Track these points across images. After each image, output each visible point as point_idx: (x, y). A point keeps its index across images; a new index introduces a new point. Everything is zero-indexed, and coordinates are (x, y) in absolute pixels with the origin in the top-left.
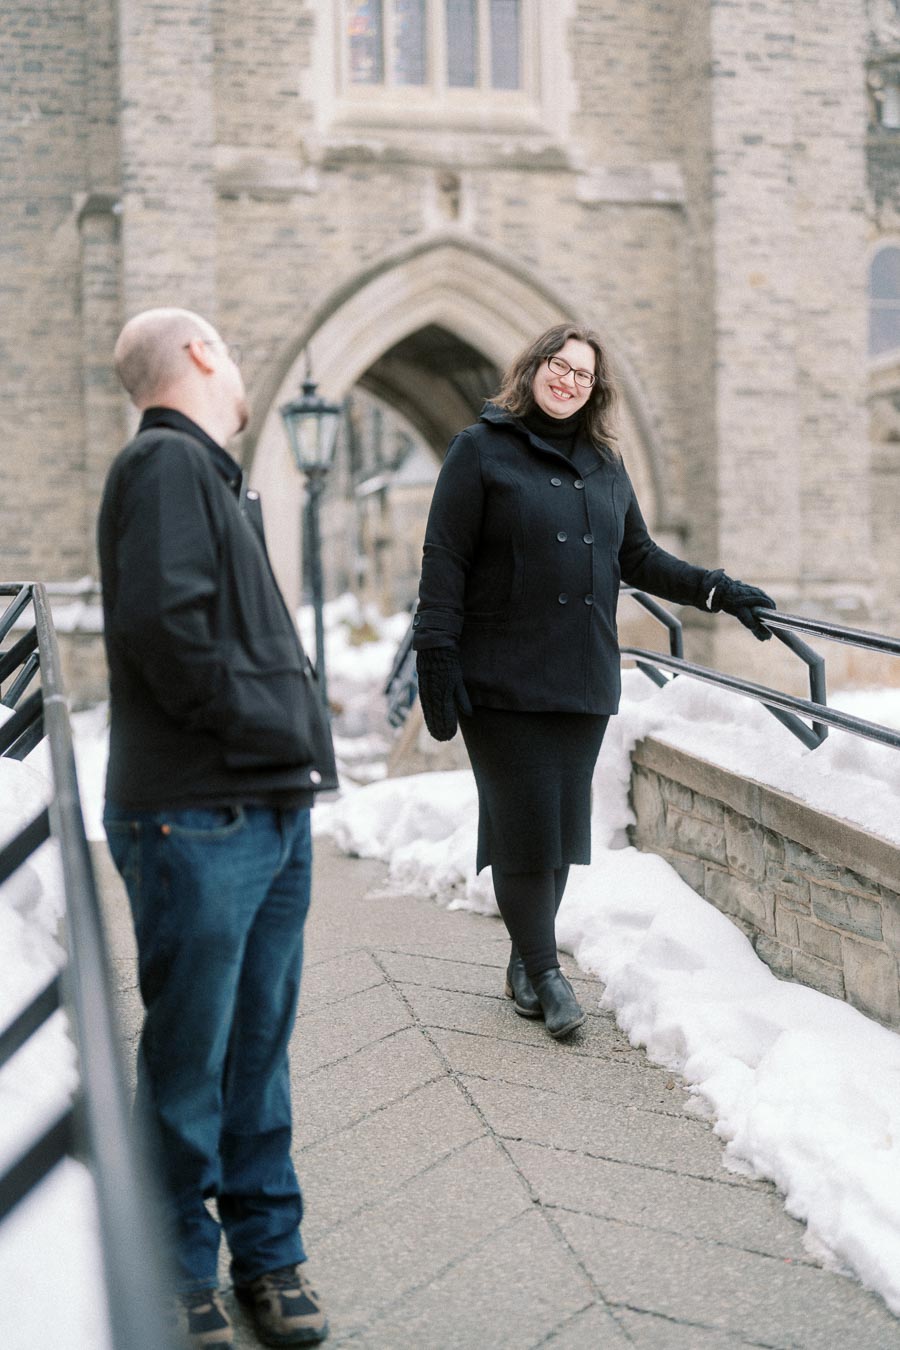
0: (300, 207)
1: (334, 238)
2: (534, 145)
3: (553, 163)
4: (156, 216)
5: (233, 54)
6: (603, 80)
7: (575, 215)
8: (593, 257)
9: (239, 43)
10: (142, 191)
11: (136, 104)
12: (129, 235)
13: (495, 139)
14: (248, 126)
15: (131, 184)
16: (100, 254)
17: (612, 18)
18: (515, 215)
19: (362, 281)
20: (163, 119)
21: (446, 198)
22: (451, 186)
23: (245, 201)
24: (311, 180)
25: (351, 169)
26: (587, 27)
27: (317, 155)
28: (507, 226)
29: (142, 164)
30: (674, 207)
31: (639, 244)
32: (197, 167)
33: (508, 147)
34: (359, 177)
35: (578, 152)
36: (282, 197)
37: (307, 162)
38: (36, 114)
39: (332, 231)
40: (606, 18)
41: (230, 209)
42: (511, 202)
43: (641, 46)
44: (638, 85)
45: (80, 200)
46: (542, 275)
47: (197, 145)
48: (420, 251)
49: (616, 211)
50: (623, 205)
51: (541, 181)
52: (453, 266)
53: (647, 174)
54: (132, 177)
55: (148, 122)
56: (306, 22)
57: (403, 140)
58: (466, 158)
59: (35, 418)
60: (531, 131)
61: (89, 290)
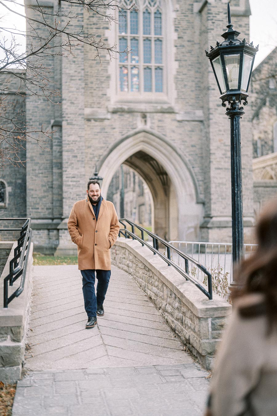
0: (106, 122)
1: (115, 130)
2: (165, 106)
3: (170, 111)
4: (71, 126)
5: (90, 85)
6: (183, 90)
7: (176, 124)
8: (181, 134)
9: (92, 83)
10: (67, 120)
11: (66, 100)
12: (64, 131)
13: (155, 105)
14: (94, 103)
15: (64, 119)
16: (57, 135)
17: (185, 74)
18: (160, 124)
19: (122, 141)
20: (72, 103)
21: (143, 120)
22: (144, 116)
23: (93, 121)
24: (109, 116)
25: (119, 113)
26: (179, 77)
27: (111, 110)
28: (158, 127)
29: (67, 114)
30: (201, 121)
31: (192, 131)
32: (80, 115)
33: (159, 107)
34: (121, 115)
35: (177, 108)
36: (102, 120)
37: (108, 112)
38: (42, 101)
39: (114, 128)
40: (184, 74)
41: (89, 123)
42: (159, 121)
43: (193, 81)
44: (192, 91)
45: (52, 121)
46: (167, 139)
47: (80, 109)
48: (136, 133)
49: (186, 123)
50: (188, 121)
51: (167, 115)
52: (145, 137)
53: (194, 113)
54: (64, 117)
55: (69, 104)
56: (108, 77)
57: (133, 106)
58: (148, 110)
59: (41, 175)
60: (165, 103)
61: (54, 144)
